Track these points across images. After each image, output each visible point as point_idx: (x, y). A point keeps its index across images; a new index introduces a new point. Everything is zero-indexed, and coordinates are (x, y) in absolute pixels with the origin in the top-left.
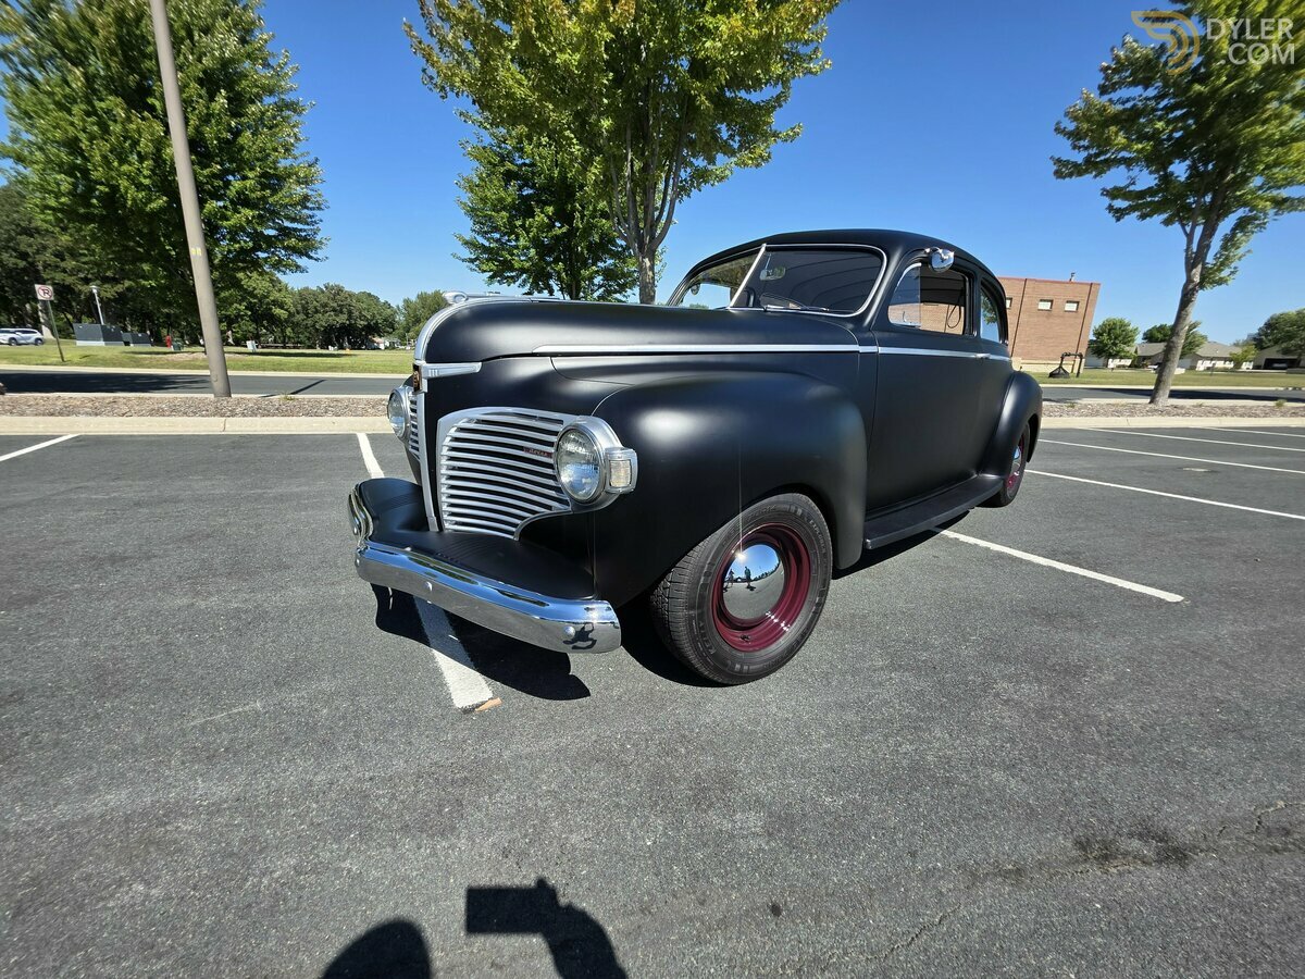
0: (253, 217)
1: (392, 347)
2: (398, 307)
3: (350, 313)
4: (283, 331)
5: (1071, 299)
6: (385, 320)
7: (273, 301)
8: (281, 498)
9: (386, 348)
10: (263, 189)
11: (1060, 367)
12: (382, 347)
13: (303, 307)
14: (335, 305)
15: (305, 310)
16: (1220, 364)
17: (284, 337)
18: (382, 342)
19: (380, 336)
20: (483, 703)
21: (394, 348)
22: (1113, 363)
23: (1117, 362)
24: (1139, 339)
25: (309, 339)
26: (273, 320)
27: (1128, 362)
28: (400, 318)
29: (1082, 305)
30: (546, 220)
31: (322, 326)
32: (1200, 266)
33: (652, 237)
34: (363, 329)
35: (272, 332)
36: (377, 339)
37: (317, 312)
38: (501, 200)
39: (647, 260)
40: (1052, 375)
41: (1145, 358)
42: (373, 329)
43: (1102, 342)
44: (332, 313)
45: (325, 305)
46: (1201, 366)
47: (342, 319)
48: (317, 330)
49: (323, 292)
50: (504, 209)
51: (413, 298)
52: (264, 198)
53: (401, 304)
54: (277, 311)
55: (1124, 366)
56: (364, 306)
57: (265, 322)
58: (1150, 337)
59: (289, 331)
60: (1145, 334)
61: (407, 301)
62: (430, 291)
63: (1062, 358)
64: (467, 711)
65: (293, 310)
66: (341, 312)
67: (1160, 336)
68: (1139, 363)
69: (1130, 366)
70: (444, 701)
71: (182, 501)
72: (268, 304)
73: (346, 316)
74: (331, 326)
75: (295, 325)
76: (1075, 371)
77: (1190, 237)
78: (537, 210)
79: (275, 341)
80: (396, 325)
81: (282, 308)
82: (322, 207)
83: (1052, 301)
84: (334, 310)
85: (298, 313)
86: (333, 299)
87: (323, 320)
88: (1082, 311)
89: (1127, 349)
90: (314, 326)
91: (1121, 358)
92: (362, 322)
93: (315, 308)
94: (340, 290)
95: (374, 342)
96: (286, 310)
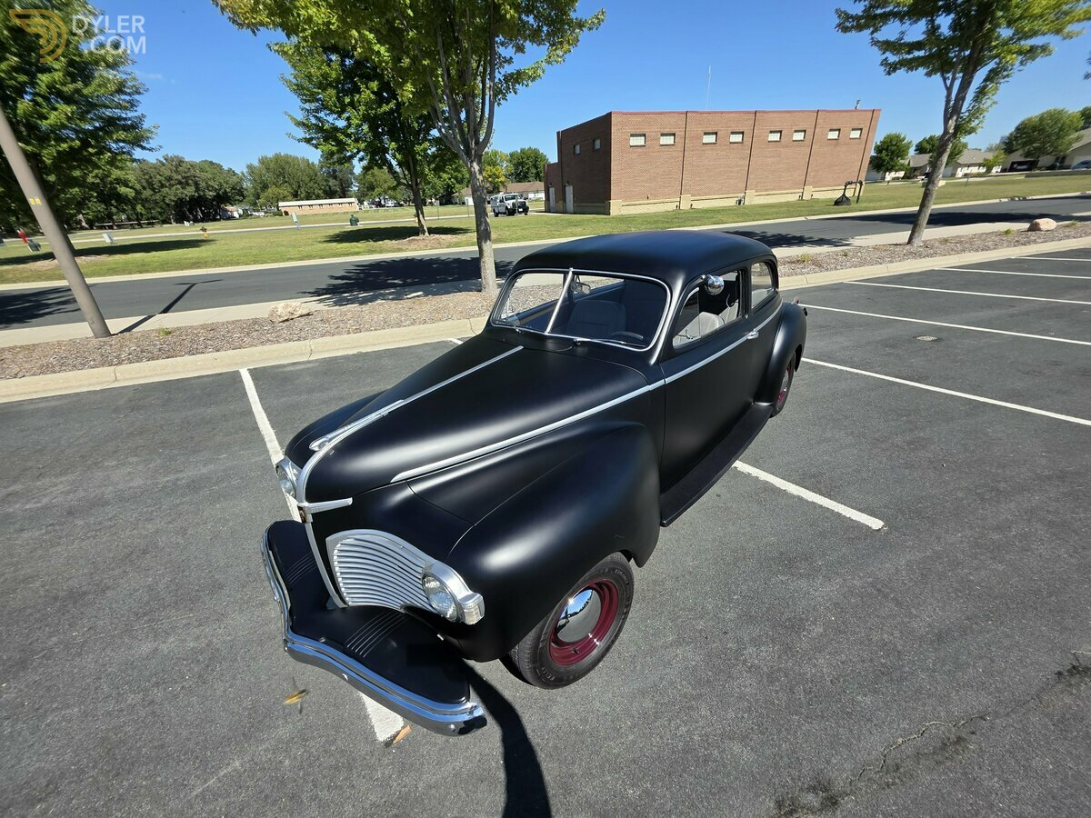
0: (73, 113)
1: (245, 215)
2: (243, 173)
3: (196, 184)
4: (134, 209)
5: (856, 127)
6: (233, 188)
7: (115, 179)
8: (194, 486)
9: (240, 216)
10: (74, 81)
11: (844, 195)
12: (236, 215)
13: (147, 181)
14: (179, 177)
15: (151, 184)
16: (974, 170)
17: (137, 214)
18: (235, 210)
19: (232, 205)
20: (398, 733)
21: (248, 215)
22: (889, 176)
23: (893, 175)
24: (912, 152)
25: (160, 214)
26: (121, 199)
27: (901, 174)
28: (247, 185)
29: (865, 131)
30: (372, 96)
31: (171, 200)
32: (955, 118)
33: (477, 143)
34: (213, 200)
35: (124, 211)
36: (229, 208)
37: (163, 186)
38: (325, 76)
39: (475, 164)
40: (837, 203)
41: (915, 169)
42: (223, 198)
43: (881, 158)
44: (179, 186)
45: (169, 179)
46: (960, 173)
47: (190, 191)
48: (168, 205)
49: (163, 165)
50: (330, 85)
51: (256, 163)
52: (77, 91)
53: (245, 170)
54: (122, 190)
55: (898, 178)
56: (210, 176)
57: (113, 202)
58: (921, 149)
59: (139, 208)
60: (917, 146)
61: (250, 167)
62: (270, 155)
63: (846, 186)
64: (388, 744)
65: (138, 187)
66: (188, 184)
67: (928, 147)
68: (911, 174)
69: (903, 178)
70: (369, 734)
71: (107, 503)
72: (111, 183)
73: (193, 188)
74: (181, 199)
75: (144, 202)
76: (857, 194)
77: (949, 90)
78: (363, 87)
79: (129, 219)
80: (245, 192)
81: (127, 186)
82: (141, 90)
83: (839, 130)
84: (180, 183)
85: (144, 188)
86: (177, 172)
87: (172, 194)
88: (864, 137)
89: (902, 161)
90: (163, 200)
91: (896, 171)
92: (211, 193)
93: (160, 182)
94: (180, 162)
95: (227, 211)
96: (131, 188)
